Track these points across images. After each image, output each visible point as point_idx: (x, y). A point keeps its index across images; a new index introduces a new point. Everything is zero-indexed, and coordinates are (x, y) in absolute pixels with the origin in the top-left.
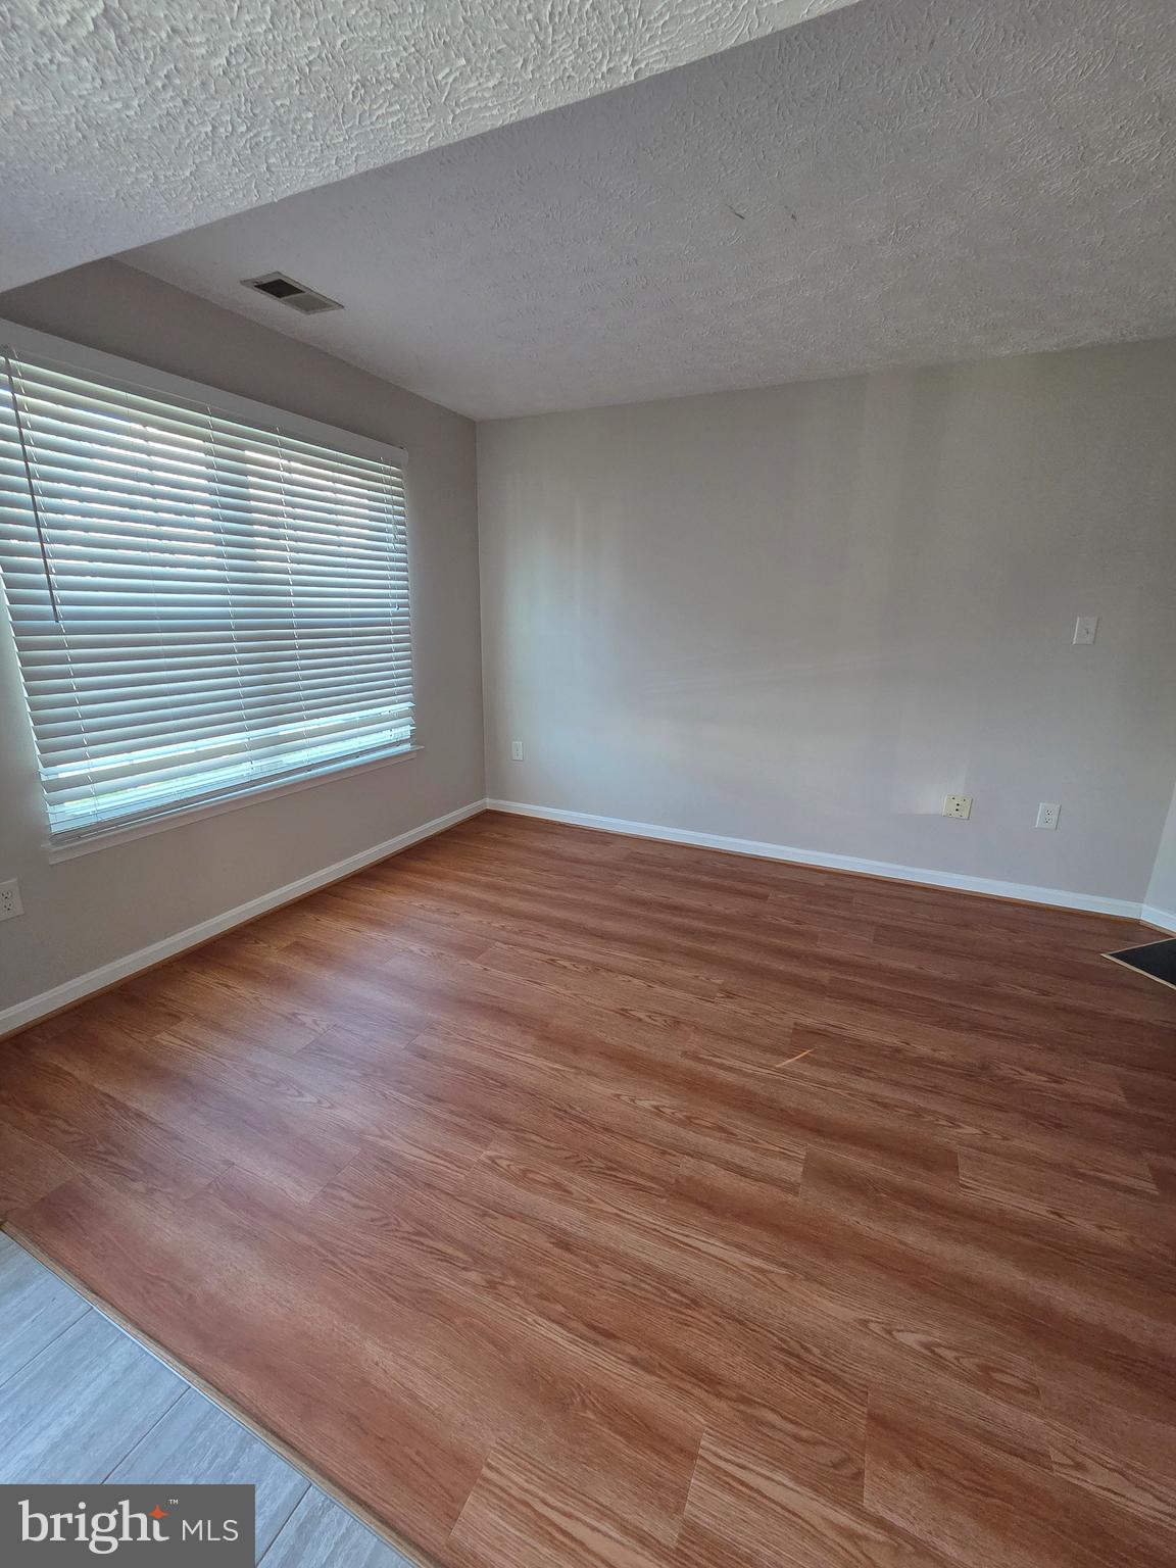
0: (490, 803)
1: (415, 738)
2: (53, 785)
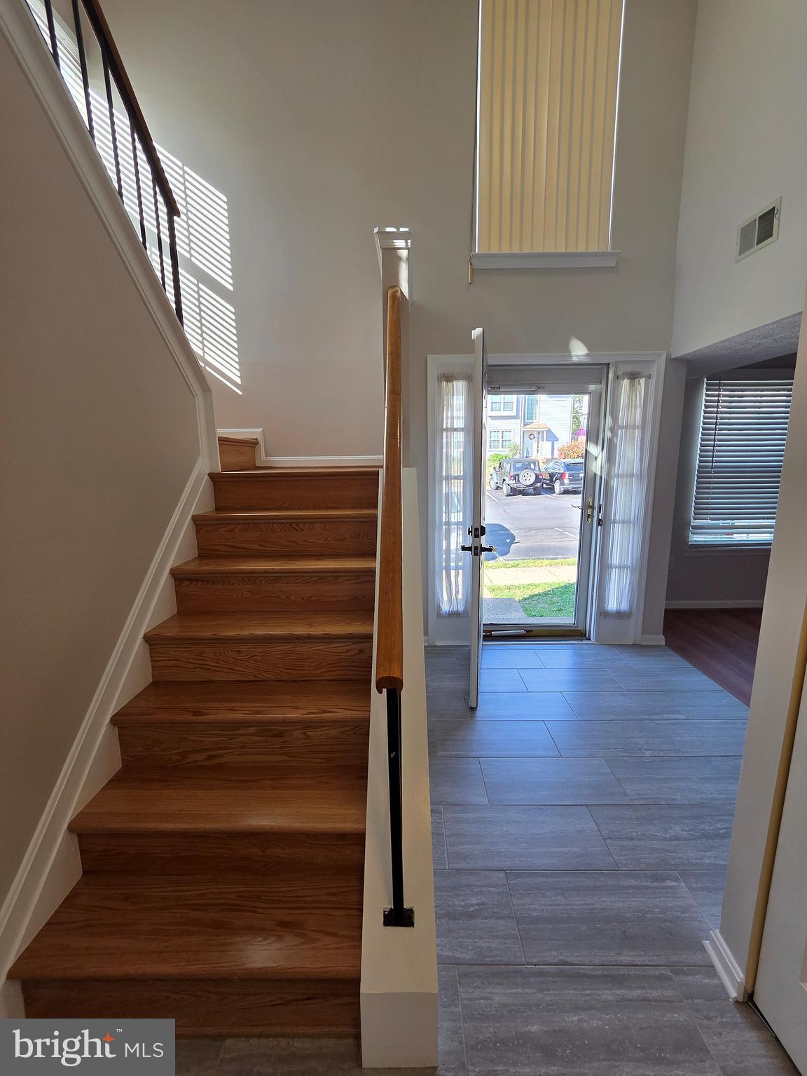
2: (694, 527)
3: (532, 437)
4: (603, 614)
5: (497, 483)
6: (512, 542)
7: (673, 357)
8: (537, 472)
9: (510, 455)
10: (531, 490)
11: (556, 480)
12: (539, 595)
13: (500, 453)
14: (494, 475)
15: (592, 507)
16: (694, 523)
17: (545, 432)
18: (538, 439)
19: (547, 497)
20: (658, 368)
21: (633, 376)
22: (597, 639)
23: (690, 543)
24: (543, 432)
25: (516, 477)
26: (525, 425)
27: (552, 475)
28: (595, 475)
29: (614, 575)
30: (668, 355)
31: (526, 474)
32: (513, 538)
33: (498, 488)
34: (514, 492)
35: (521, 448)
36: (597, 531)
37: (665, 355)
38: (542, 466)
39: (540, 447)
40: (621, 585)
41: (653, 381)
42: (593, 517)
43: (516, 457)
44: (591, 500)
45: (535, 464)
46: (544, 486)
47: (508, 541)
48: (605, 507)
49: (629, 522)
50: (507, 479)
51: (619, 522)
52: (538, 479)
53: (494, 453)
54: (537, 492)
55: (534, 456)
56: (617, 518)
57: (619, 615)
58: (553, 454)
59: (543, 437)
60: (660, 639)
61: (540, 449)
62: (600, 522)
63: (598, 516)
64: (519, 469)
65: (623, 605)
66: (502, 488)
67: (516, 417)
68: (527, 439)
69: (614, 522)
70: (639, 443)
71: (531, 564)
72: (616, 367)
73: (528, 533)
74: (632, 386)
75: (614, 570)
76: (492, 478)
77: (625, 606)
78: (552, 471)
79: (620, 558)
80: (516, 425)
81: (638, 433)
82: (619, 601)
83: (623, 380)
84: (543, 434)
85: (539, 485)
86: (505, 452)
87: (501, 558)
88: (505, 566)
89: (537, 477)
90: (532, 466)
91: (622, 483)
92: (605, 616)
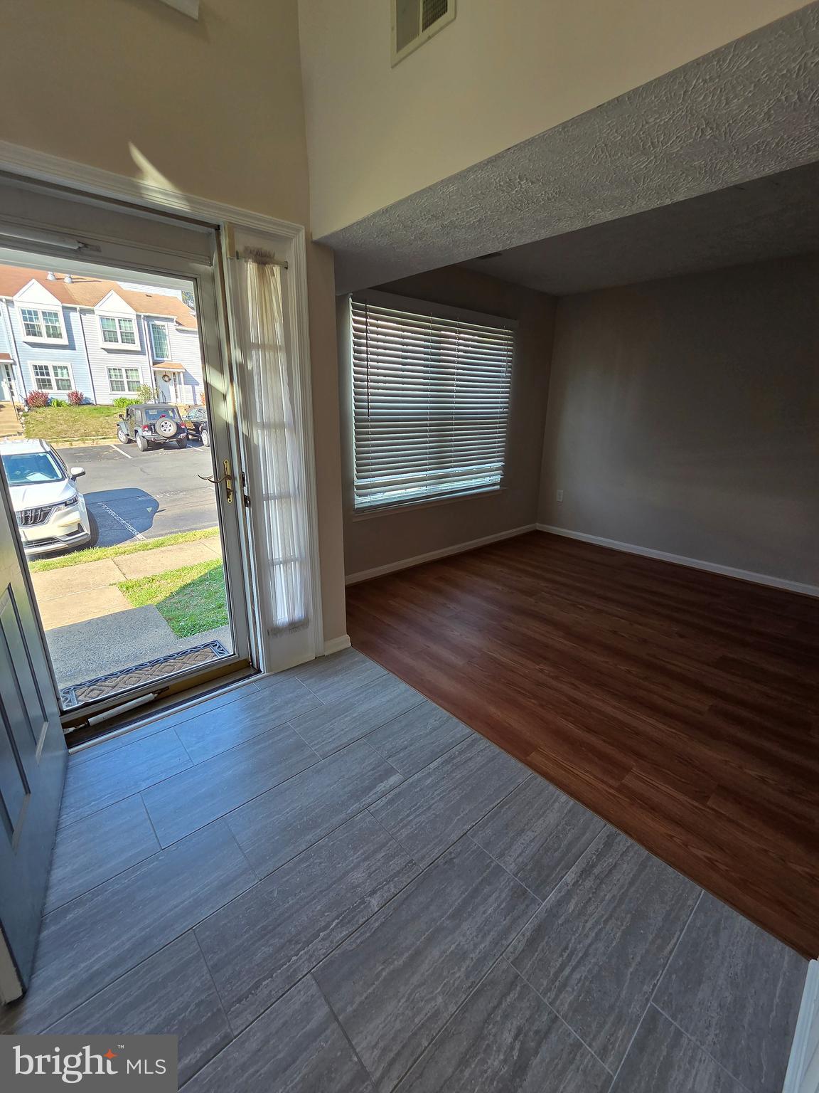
0: (538, 526)
1: (502, 483)
2: (359, 488)
3: (166, 379)
4: (272, 632)
5: (128, 435)
6: (155, 510)
7: (315, 238)
8: (179, 421)
9: (142, 399)
10: (174, 442)
11: (202, 430)
12: (193, 583)
13: (128, 397)
14: (123, 426)
15: (232, 478)
16: (357, 482)
17: (182, 375)
18: (175, 379)
19: (195, 451)
20: (296, 252)
21: (263, 260)
22: (269, 669)
23: (356, 507)
24: (179, 373)
25: (151, 427)
26: (155, 363)
27: (197, 425)
28: (227, 425)
29: (279, 574)
30: (308, 236)
31: (163, 423)
32: (155, 505)
33: (130, 441)
34: (153, 446)
35: (155, 392)
36: (245, 515)
37: (302, 235)
38: (183, 413)
39: (178, 390)
40: (290, 587)
41: (292, 273)
42: (235, 492)
43: (150, 403)
44: (227, 466)
45: (173, 411)
46: (190, 437)
47: (149, 510)
48: (251, 476)
49: (288, 496)
50: (140, 430)
51: (274, 498)
52: (180, 429)
53: (119, 396)
54: (181, 445)
55: (173, 402)
56: (271, 491)
57: (294, 626)
58: (195, 400)
59: (180, 380)
60: (345, 641)
61: (178, 393)
62: (246, 501)
63: (242, 491)
64: (154, 417)
65: (296, 612)
66: (136, 441)
67: (142, 353)
68: (161, 382)
69: (268, 499)
70: (285, 373)
71: (181, 540)
72: (231, 237)
73: (175, 497)
74: (262, 275)
75: (278, 566)
76: (120, 429)
77: (299, 614)
78: (196, 420)
79: (284, 549)
80: (144, 362)
81: (281, 357)
82: (291, 609)
83: (246, 262)
84: (179, 376)
85: (182, 436)
86: (132, 396)
87: (140, 536)
88: (145, 548)
89: (178, 426)
90: (171, 414)
91: (270, 437)
92: (275, 634)
